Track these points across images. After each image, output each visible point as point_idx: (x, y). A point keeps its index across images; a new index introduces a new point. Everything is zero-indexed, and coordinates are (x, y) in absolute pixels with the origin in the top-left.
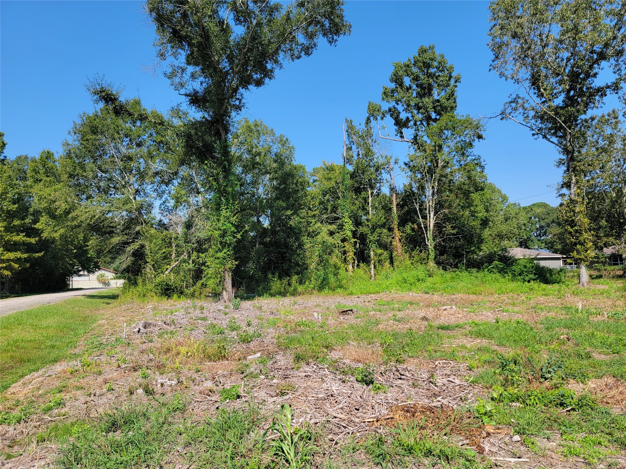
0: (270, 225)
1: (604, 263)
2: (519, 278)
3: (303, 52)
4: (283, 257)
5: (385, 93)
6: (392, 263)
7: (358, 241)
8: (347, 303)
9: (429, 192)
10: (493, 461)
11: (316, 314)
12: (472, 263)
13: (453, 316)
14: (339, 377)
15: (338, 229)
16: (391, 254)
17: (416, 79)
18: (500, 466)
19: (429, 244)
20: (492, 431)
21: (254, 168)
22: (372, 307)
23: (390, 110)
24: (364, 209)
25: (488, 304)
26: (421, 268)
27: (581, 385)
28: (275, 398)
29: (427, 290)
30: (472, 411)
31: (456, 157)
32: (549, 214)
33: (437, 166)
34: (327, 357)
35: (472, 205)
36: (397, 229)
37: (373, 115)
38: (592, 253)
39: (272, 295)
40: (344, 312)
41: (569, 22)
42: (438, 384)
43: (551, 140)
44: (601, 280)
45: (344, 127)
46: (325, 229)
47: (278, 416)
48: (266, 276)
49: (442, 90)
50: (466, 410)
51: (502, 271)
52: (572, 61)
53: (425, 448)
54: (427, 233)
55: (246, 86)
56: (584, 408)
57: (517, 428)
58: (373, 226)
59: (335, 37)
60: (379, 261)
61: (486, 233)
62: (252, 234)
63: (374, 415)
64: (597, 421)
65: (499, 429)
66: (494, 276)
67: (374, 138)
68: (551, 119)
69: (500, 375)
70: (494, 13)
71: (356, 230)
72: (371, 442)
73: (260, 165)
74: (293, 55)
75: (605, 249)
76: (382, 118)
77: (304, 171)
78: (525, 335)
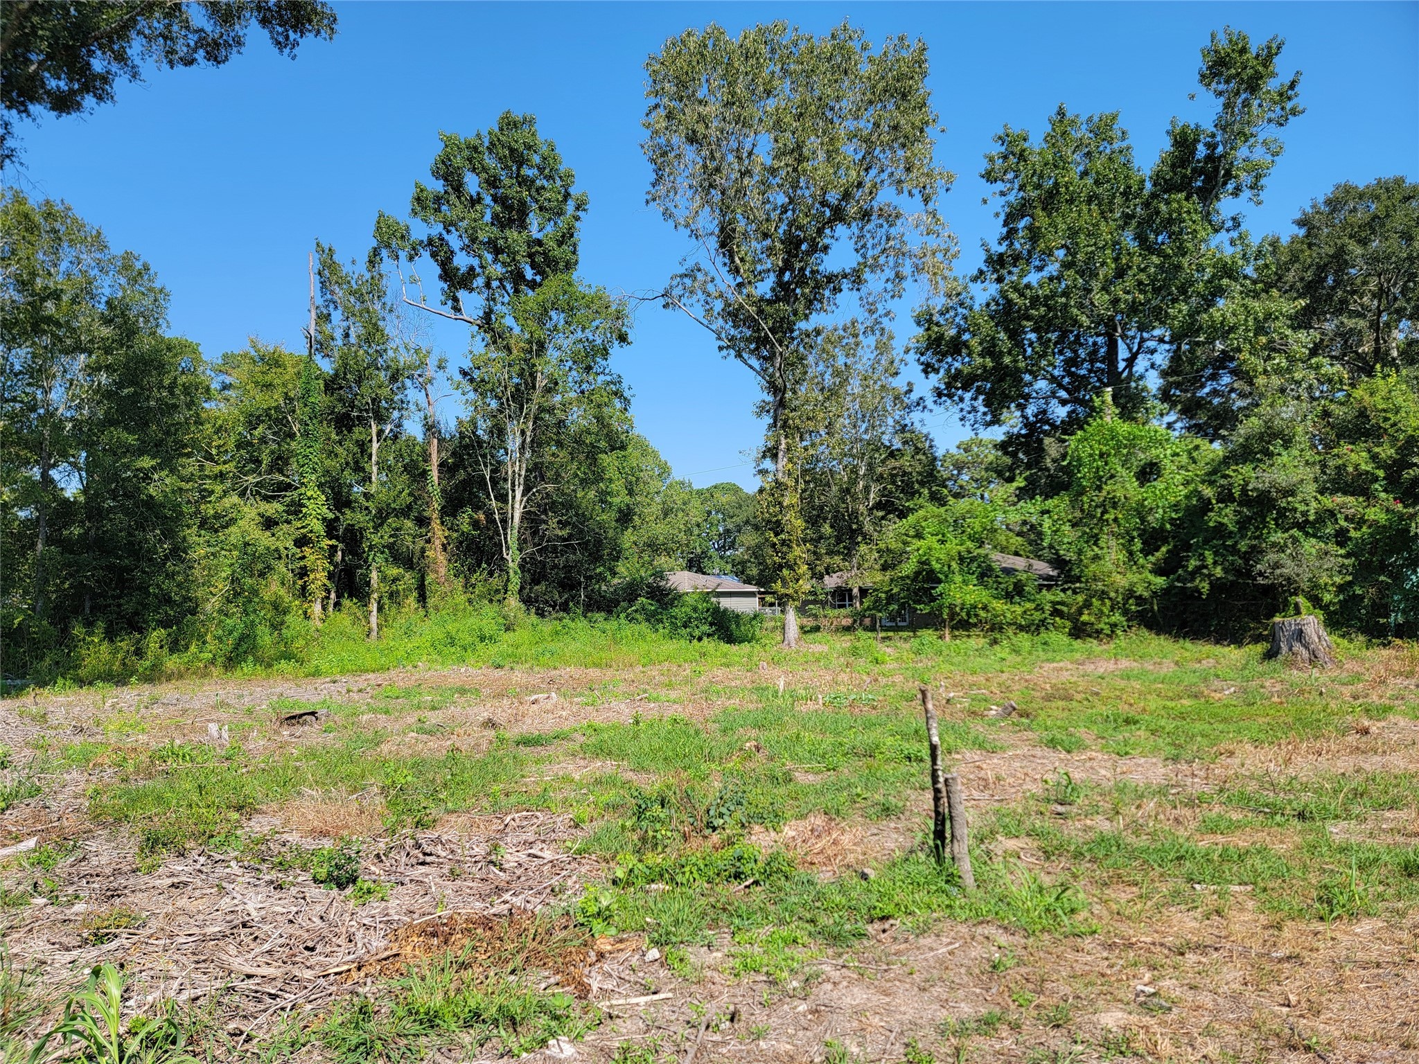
0: (85, 491)
1: (823, 604)
2: (684, 631)
3: (201, 52)
4: (121, 581)
5: (418, 199)
6: (422, 598)
7: (341, 546)
8: (303, 695)
9: (514, 443)
10: (605, 1009)
11: (213, 728)
12: (596, 601)
13: (550, 716)
14: (267, 878)
15: (288, 513)
16: (423, 579)
17: (493, 182)
18: (618, 1017)
19: (509, 558)
20: (609, 948)
21: (37, 330)
22: (368, 704)
23: (430, 242)
24: (358, 468)
25: (622, 687)
26: (489, 610)
27: (773, 834)
28: (75, 953)
29: (499, 661)
30: (572, 913)
31: (574, 373)
32: (740, 507)
33: (534, 387)
34: (239, 832)
35: (602, 479)
36: (438, 521)
37: (388, 246)
38: (806, 585)
39: (81, 682)
40: (293, 719)
41: (788, 134)
42: (506, 866)
43: (749, 362)
44: (818, 635)
45: (313, 263)
46: (250, 512)
47: (83, 996)
48: (65, 631)
49: (549, 220)
50: (561, 912)
51: (652, 618)
52: (790, 213)
53: (467, 1010)
54: (506, 534)
55: (23, 104)
56: (775, 877)
57: (656, 935)
58: (380, 511)
59: (292, 35)
60: (392, 595)
61: (628, 539)
62: (22, 514)
63: (352, 957)
64: (794, 899)
65: (621, 941)
66: (637, 627)
67: (388, 299)
68: (751, 322)
69: (634, 830)
70: (655, 81)
71: (337, 519)
72: (339, 1020)
73: (58, 325)
74: (172, 52)
75: (826, 577)
76: (411, 258)
77: (197, 359)
78: (684, 745)
